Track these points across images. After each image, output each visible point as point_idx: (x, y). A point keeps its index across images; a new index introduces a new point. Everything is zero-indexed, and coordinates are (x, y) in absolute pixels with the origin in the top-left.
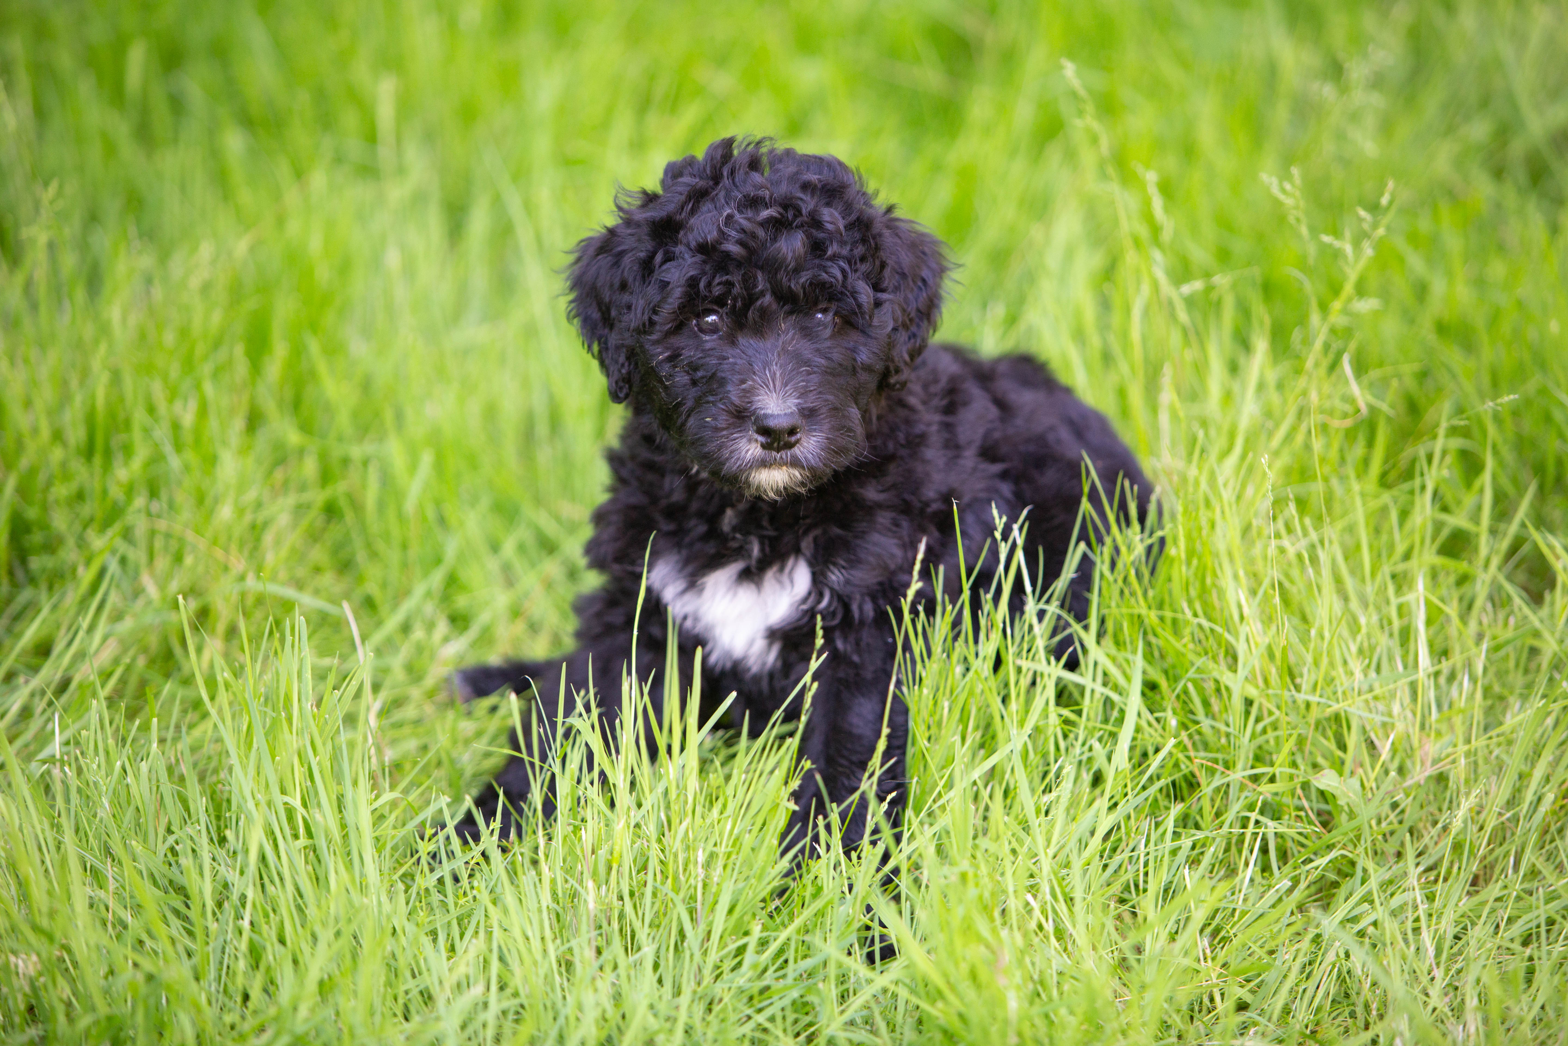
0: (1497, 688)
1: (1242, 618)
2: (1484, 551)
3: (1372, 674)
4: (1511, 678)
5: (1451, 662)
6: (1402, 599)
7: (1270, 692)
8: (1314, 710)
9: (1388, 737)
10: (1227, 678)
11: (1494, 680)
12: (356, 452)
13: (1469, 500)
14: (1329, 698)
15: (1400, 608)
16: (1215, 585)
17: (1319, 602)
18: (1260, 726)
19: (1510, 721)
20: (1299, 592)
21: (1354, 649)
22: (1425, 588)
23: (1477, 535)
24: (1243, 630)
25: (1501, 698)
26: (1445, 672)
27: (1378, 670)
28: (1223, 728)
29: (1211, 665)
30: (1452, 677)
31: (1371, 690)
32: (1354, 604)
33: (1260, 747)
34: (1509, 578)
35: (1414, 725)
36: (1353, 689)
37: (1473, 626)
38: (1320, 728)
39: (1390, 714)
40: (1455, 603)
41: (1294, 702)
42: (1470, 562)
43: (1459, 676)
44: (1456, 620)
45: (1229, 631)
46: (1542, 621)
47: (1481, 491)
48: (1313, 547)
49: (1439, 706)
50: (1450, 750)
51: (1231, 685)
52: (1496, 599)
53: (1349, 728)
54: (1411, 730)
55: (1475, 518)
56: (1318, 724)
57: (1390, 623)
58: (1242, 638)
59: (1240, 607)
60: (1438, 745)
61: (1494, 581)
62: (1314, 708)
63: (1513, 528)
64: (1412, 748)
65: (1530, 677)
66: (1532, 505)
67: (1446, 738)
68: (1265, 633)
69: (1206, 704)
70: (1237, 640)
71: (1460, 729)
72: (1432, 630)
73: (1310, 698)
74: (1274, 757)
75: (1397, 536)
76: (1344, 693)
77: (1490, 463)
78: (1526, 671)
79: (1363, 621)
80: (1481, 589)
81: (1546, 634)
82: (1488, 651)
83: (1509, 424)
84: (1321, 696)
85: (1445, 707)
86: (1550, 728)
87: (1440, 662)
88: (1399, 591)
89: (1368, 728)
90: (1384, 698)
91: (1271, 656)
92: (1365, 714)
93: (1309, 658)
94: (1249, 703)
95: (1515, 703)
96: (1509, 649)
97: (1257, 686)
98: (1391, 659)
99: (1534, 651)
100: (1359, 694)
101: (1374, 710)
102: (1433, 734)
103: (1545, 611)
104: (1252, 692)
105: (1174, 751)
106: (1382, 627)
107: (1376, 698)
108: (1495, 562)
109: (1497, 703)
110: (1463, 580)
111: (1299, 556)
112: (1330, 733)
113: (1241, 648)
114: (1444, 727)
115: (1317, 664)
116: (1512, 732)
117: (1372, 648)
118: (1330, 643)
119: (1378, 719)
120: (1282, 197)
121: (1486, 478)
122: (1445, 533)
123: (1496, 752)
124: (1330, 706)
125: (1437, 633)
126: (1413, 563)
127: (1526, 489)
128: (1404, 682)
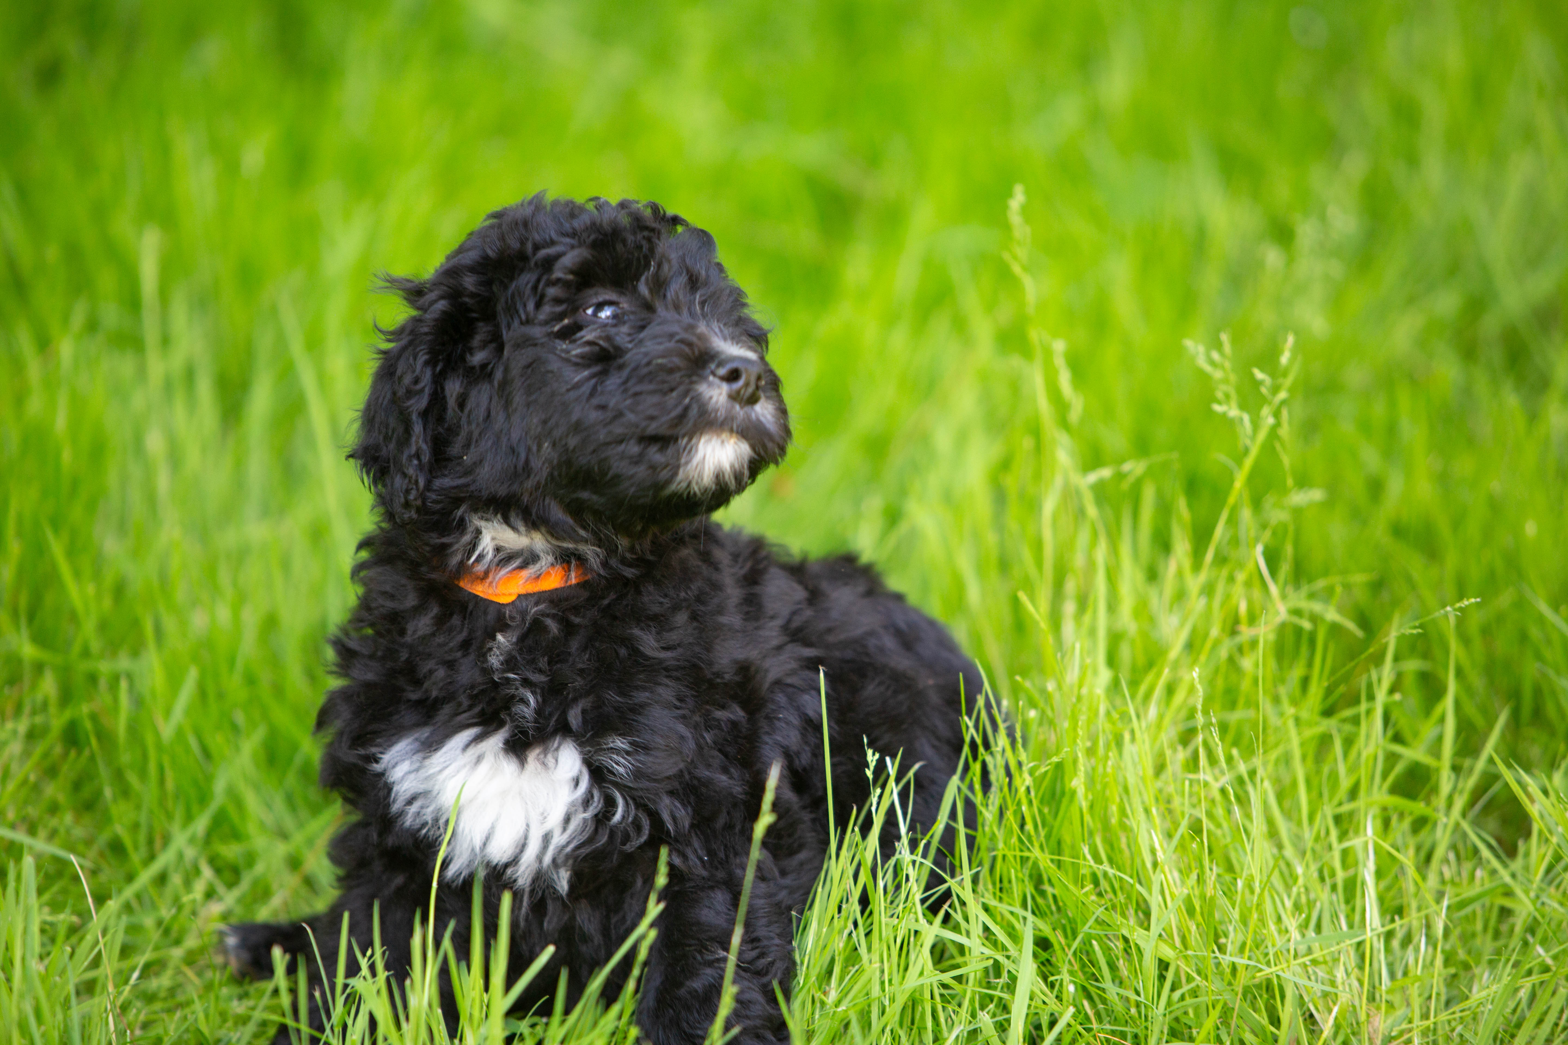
0: (1462, 955)
1: (1155, 864)
2: (1445, 787)
3: (1311, 933)
4: (1478, 941)
5: (1405, 921)
6: (1346, 844)
7: (1190, 953)
8: (1242, 975)
9: (1330, 1011)
10: (1137, 935)
11: (1458, 944)
12: (104, 667)
13: (1428, 731)
14: (1258, 961)
15: (1345, 853)
16: (1124, 827)
17: (1248, 848)
18: (1177, 995)
19: (1477, 995)
20: (1224, 836)
21: (1289, 904)
22: (1374, 833)
23: (1437, 770)
24: (1156, 878)
25: (1467, 967)
26: (1400, 935)
27: (1318, 928)
28: (1133, 997)
29: (1119, 919)
30: (1407, 940)
31: (1310, 951)
32: (1289, 852)
33: (1177, 1020)
34: (1477, 823)
35: (1360, 998)
36: (1288, 951)
37: (1433, 880)
38: (1249, 996)
39: (1333, 983)
40: (1411, 852)
41: (1218, 965)
42: (1428, 803)
43: (1415, 940)
44: (1411, 872)
45: (1140, 883)
46: (1513, 876)
47: (1442, 720)
48: (1240, 781)
49: (1392, 975)
50: (1404, 1026)
51: (1142, 945)
52: (1461, 846)
53: (1283, 997)
54: (1357, 1003)
55: (1435, 750)
56: (1246, 991)
57: (1333, 874)
58: (1156, 888)
59: (1153, 852)
60: (1390, 1021)
61: (1457, 825)
62: (1241, 972)
63: (1481, 765)
64: (1358, 1023)
65: (1501, 942)
66: (1503, 735)
67: (1400, 1012)
68: (1183, 882)
69: (1113, 967)
70: (1150, 892)
71: (1416, 1002)
72: (1383, 884)
73: (1237, 960)
74: (1194, 1031)
75: (1342, 769)
76: (1276, 955)
77: (1452, 686)
78: (1497, 935)
79: (1299, 870)
80: (1443, 838)
81: (1519, 891)
82: (1449, 908)
83: (1478, 644)
84: (1250, 958)
85: (1399, 974)
86: (1524, 1004)
87: (1393, 921)
88: (1343, 835)
89: (1306, 999)
90: (1325, 962)
91: (1191, 911)
92: (1303, 981)
93: (1236, 914)
94: (1163, 965)
95: (1483, 974)
96: (1477, 906)
97: (1174, 947)
98: (1335, 916)
99: (1505, 913)
100: (1296, 957)
101: (1313, 978)
102: (1383, 1006)
103: (1517, 865)
104: (1168, 953)
105: (1073, 1022)
106: (1322, 879)
107: (1314, 962)
108: (1459, 803)
109: (1462, 973)
110: (1420, 824)
111: (1223, 791)
112: (1261, 1004)
113: (1155, 901)
114: (1397, 999)
115: (1245, 921)
116: (1478, 1006)
117: (1311, 904)
118: (1261, 895)
119: (1318, 988)
120: (1208, 368)
121: (1448, 703)
122: (1399, 768)
123: (1459, 1029)
124: (1261, 970)
125: (1389, 888)
126: (1360, 803)
127: (1496, 717)
128: (1350, 943)
